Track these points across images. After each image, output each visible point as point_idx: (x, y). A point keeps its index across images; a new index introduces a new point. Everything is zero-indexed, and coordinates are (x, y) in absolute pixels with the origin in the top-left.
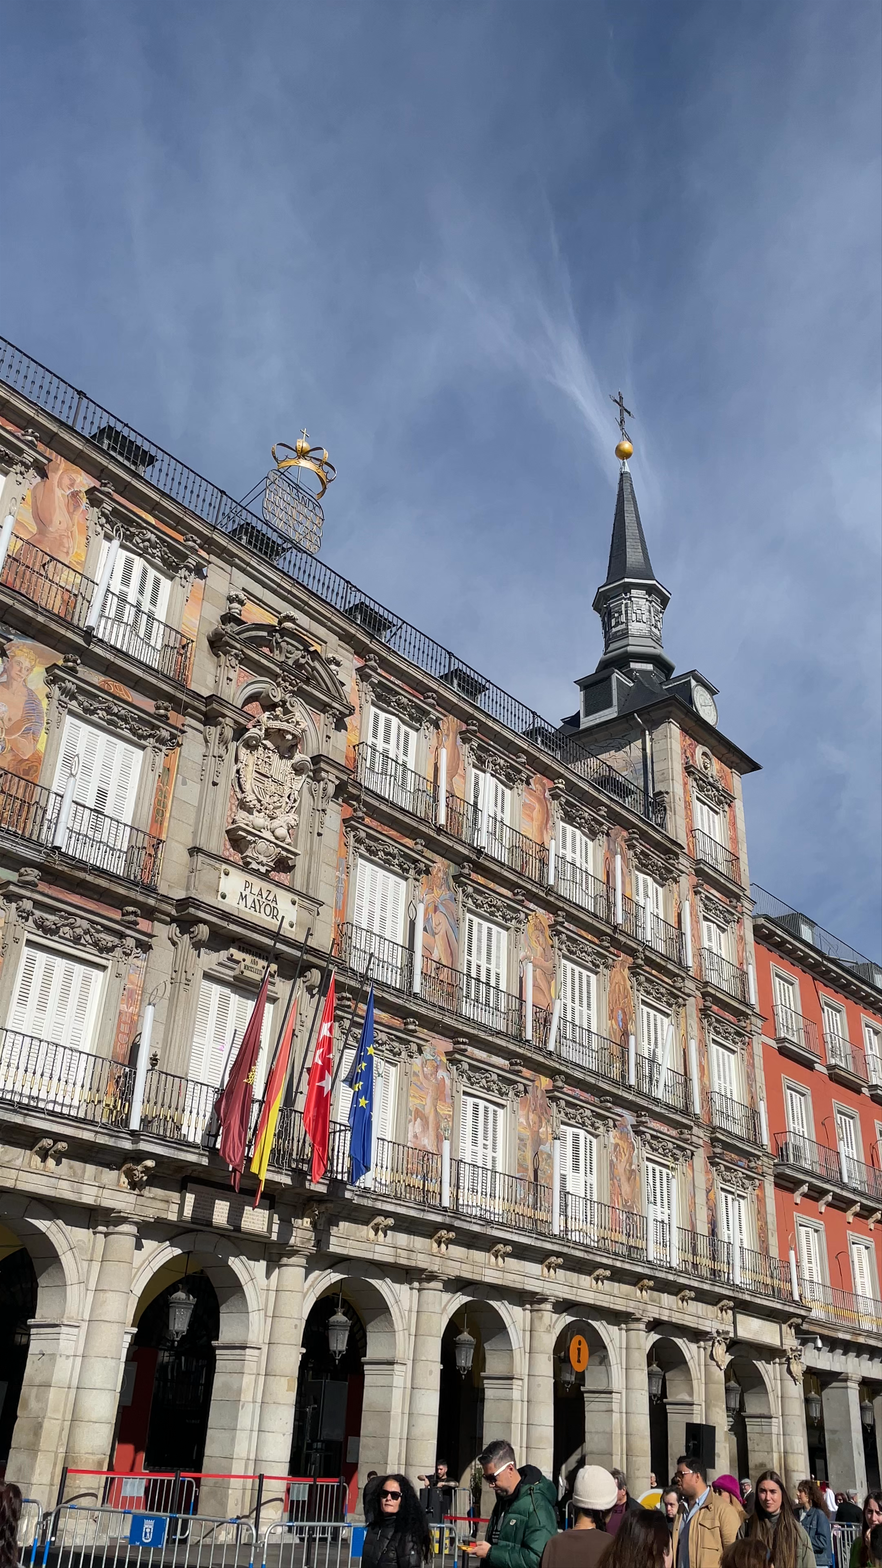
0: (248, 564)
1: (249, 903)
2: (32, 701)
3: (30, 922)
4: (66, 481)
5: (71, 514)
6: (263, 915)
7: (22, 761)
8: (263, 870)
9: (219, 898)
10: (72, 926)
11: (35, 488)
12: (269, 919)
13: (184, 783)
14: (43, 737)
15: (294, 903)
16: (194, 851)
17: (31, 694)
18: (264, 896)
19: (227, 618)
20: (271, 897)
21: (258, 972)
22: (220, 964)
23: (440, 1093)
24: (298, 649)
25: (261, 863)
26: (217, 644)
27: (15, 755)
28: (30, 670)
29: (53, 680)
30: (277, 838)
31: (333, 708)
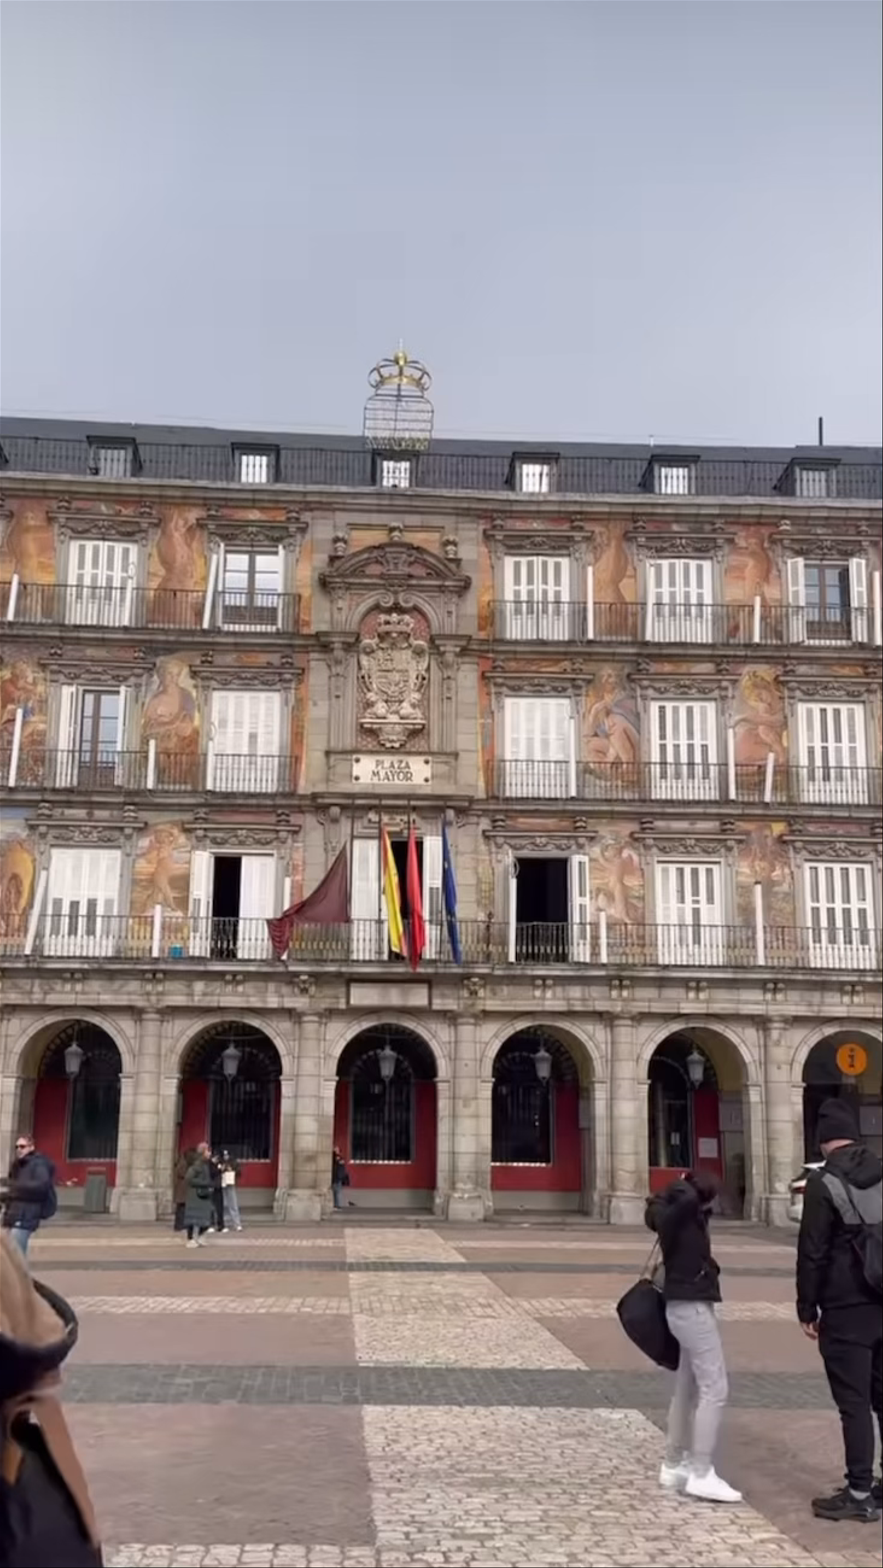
0: (344, 504)
1: (382, 777)
2: (185, 695)
3: (208, 842)
4: (181, 523)
5: (189, 546)
6: (397, 781)
7: (185, 738)
8: (397, 745)
9: (354, 781)
10: (236, 836)
11: (159, 542)
12: (404, 782)
13: (315, 704)
14: (197, 715)
15: (427, 762)
16: (328, 753)
17: (183, 690)
18: (396, 766)
19: (333, 559)
20: (403, 765)
21: (398, 825)
22: (365, 828)
23: (626, 868)
24: (402, 553)
25: (392, 741)
26: (324, 584)
27: (179, 736)
28: (179, 675)
29: (194, 674)
30: (402, 718)
31: (447, 587)
